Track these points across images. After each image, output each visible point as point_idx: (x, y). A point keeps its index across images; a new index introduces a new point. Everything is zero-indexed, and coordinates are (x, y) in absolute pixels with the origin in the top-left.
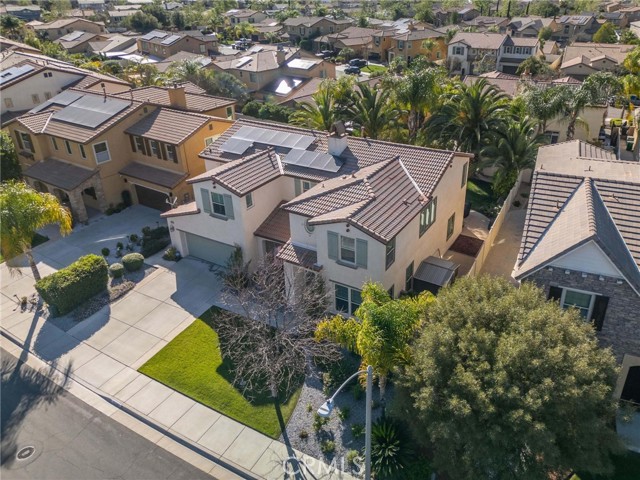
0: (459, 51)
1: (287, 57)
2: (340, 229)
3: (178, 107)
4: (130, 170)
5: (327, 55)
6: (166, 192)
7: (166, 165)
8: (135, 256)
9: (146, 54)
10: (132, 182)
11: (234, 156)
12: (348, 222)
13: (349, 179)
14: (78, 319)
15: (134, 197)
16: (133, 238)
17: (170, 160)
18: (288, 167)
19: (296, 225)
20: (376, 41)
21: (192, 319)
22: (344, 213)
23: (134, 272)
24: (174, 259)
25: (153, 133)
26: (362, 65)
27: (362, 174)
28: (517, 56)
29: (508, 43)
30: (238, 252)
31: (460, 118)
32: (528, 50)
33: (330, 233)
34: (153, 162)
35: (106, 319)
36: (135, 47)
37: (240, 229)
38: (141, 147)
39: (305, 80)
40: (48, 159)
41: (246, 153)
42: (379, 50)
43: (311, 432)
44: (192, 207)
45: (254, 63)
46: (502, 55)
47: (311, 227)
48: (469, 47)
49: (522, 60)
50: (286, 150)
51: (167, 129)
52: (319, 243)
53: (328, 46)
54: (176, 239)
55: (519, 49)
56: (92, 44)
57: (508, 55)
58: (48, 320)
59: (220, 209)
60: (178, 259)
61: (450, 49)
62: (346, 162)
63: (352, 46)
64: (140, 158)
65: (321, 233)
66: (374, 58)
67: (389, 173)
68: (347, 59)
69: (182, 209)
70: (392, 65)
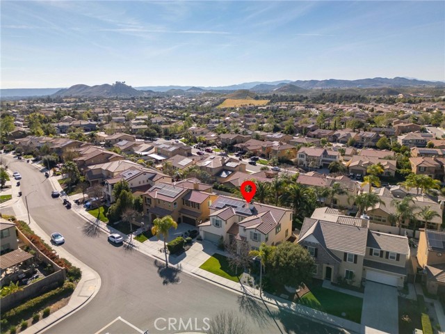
0: (302, 156)
1: (226, 161)
2: (253, 231)
3: (197, 190)
4: (182, 210)
5: (240, 153)
6: (195, 219)
7: (196, 210)
8: (189, 238)
9: (159, 154)
10: (182, 215)
11: (220, 209)
12: (255, 229)
13: (255, 217)
14: (178, 255)
15: (182, 220)
16: (186, 233)
17: (197, 208)
18: (237, 212)
19: (241, 229)
20: (263, 148)
21: (210, 257)
22: (255, 226)
23: (190, 243)
24: (200, 240)
25: (191, 199)
26: (257, 159)
27: (259, 216)
28: (330, 159)
29: (325, 153)
30: (222, 238)
31: (293, 196)
32: (335, 157)
33: (251, 232)
34: (191, 208)
35: (185, 256)
36: (153, 150)
37: (222, 231)
38: (187, 204)
39: (233, 172)
40: (155, 207)
41: (224, 207)
42: (265, 153)
43: (247, 281)
44: (208, 223)
45: (212, 164)
46: (322, 158)
47: (245, 230)
48: (306, 155)
49: (331, 161)
50: (236, 207)
51: (194, 197)
52: (247, 235)
53: (240, 150)
54: (201, 234)
55: (331, 156)
56: (134, 148)
57: (325, 159)
58: (170, 255)
59: (217, 224)
60: (201, 240)
61: (298, 155)
62: (254, 212)
63: (252, 150)
64: (186, 207)
65: (248, 232)
66: (263, 156)
67: (267, 215)
68: (249, 156)
69: (203, 224)
70: (271, 161)
